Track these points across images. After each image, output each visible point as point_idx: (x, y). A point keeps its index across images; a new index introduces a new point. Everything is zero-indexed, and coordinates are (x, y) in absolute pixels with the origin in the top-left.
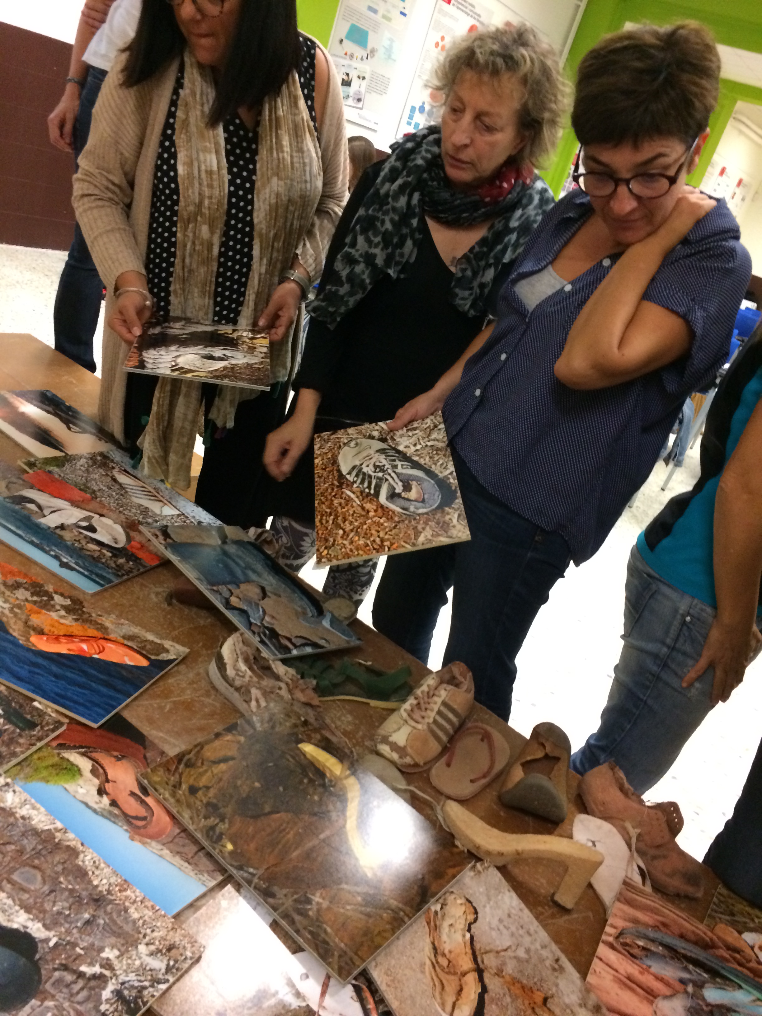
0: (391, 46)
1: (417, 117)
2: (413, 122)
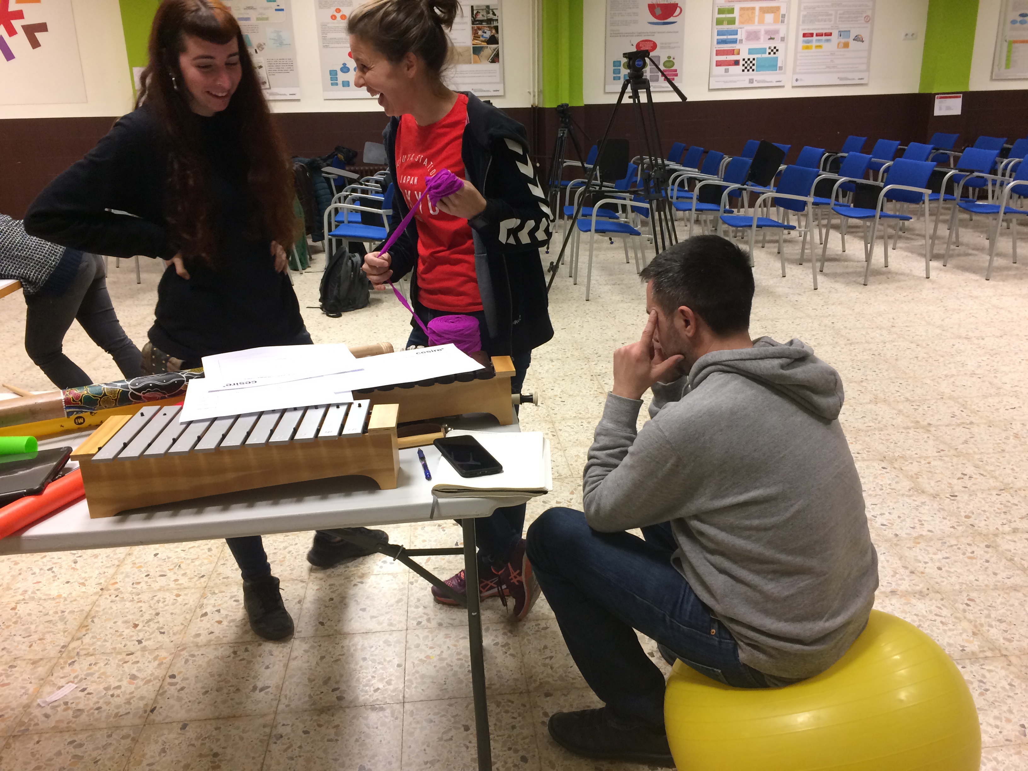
0: (280, 37)
1: (342, 77)
2: (340, 82)
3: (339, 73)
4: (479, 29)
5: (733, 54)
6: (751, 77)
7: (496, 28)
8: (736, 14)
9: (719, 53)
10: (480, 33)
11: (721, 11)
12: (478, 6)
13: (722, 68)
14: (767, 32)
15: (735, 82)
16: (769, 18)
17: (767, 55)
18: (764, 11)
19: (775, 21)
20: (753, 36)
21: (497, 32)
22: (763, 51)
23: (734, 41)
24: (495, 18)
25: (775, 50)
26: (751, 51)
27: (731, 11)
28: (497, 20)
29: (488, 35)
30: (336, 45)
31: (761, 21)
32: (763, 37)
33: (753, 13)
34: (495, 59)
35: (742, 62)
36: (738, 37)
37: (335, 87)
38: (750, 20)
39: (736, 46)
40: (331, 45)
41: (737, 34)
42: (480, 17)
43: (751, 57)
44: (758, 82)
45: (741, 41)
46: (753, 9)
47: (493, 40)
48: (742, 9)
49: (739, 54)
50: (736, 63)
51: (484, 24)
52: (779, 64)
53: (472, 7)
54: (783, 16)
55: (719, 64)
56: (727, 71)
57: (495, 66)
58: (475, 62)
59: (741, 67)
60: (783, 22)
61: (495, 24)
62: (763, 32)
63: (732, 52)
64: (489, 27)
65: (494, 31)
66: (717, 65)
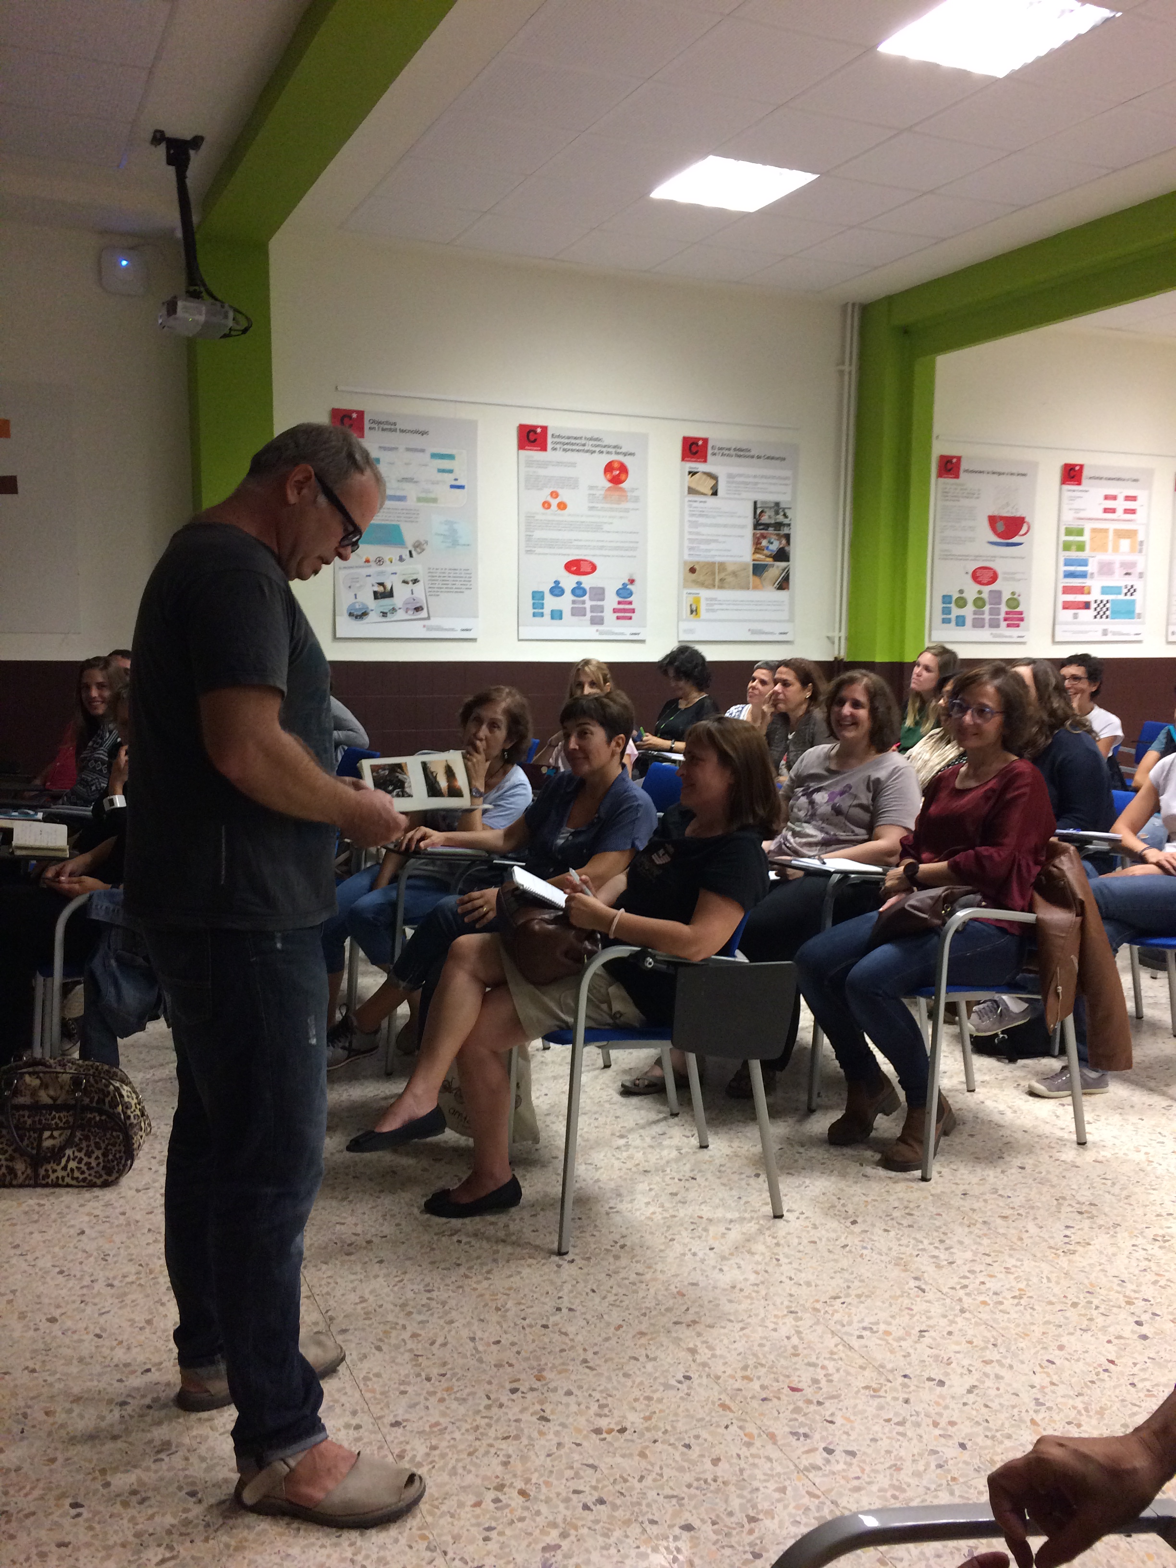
0: (454, 531)
1: (551, 603)
2: (547, 611)
3: (547, 595)
4: (764, 537)
5: (1083, 593)
6: (1105, 627)
7: (788, 537)
8: (1086, 537)
9: (1067, 590)
10: (764, 543)
11: (1069, 532)
12: (764, 502)
13: (1070, 613)
14: (1123, 565)
15: (1086, 632)
16: (1125, 544)
17: (1121, 597)
18: (1120, 534)
19: (1132, 550)
20: (1106, 569)
21: (788, 543)
22: (1116, 590)
23: (1084, 575)
24: (786, 521)
25: (1132, 590)
26: (1105, 590)
27: (1080, 532)
28: (789, 525)
29: (775, 546)
30: (547, 551)
31: (1116, 549)
32: (1118, 571)
33: (1107, 537)
34: (784, 584)
35: (1093, 606)
36: (1089, 569)
37: (537, 619)
38: (1103, 548)
39: (1087, 582)
40: (538, 550)
41: (1086, 565)
42: (765, 519)
43: (1105, 598)
44: (1114, 634)
45: (1092, 574)
46: (1106, 531)
47: (782, 555)
48: (1094, 530)
49: (1089, 593)
50: (1086, 606)
51: (771, 529)
52: (1138, 611)
53: (755, 503)
54: (1141, 543)
55: (1067, 606)
56: (1075, 616)
57: (783, 595)
58: (755, 588)
59: (1091, 613)
60: (1141, 551)
61: (786, 531)
62: (1117, 565)
63: (1080, 590)
64: (778, 535)
65: (784, 542)
66: (1065, 608)
